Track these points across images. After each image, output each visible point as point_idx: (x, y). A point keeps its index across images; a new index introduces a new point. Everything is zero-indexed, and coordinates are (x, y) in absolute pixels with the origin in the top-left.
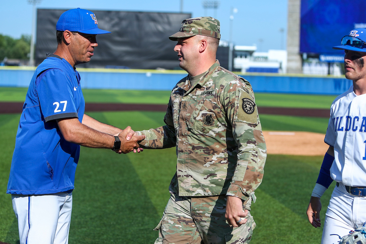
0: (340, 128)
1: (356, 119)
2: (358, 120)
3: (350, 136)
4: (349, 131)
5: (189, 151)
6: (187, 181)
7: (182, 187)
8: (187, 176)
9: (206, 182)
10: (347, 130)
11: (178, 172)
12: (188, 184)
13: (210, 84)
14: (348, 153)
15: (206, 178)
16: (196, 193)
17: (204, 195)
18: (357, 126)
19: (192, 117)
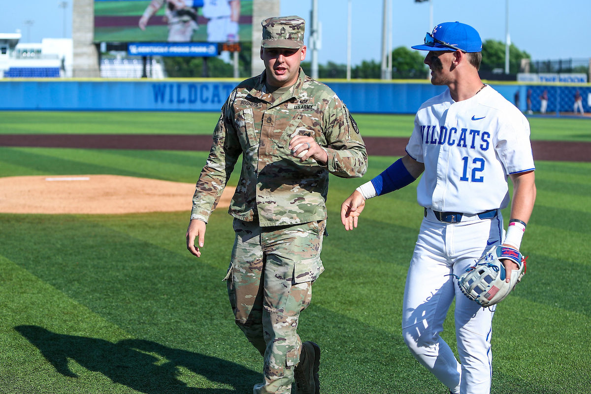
0: (434, 140)
1: (453, 131)
2: (455, 132)
3: (445, 150)
4: (444, 145)
5: (273, 174)
6: (269, 208)
7: (262, 216)
8: (269, 202)
9: (295, 208)
10: (440, 143)
11: (257, 198)
12: (270, 211)
13: (304, 96)
14: (441, 171)
15: (294, 203)
16: (281, 221)
17: (291, 223)
18: (454, 139)
19: (284, 134)
